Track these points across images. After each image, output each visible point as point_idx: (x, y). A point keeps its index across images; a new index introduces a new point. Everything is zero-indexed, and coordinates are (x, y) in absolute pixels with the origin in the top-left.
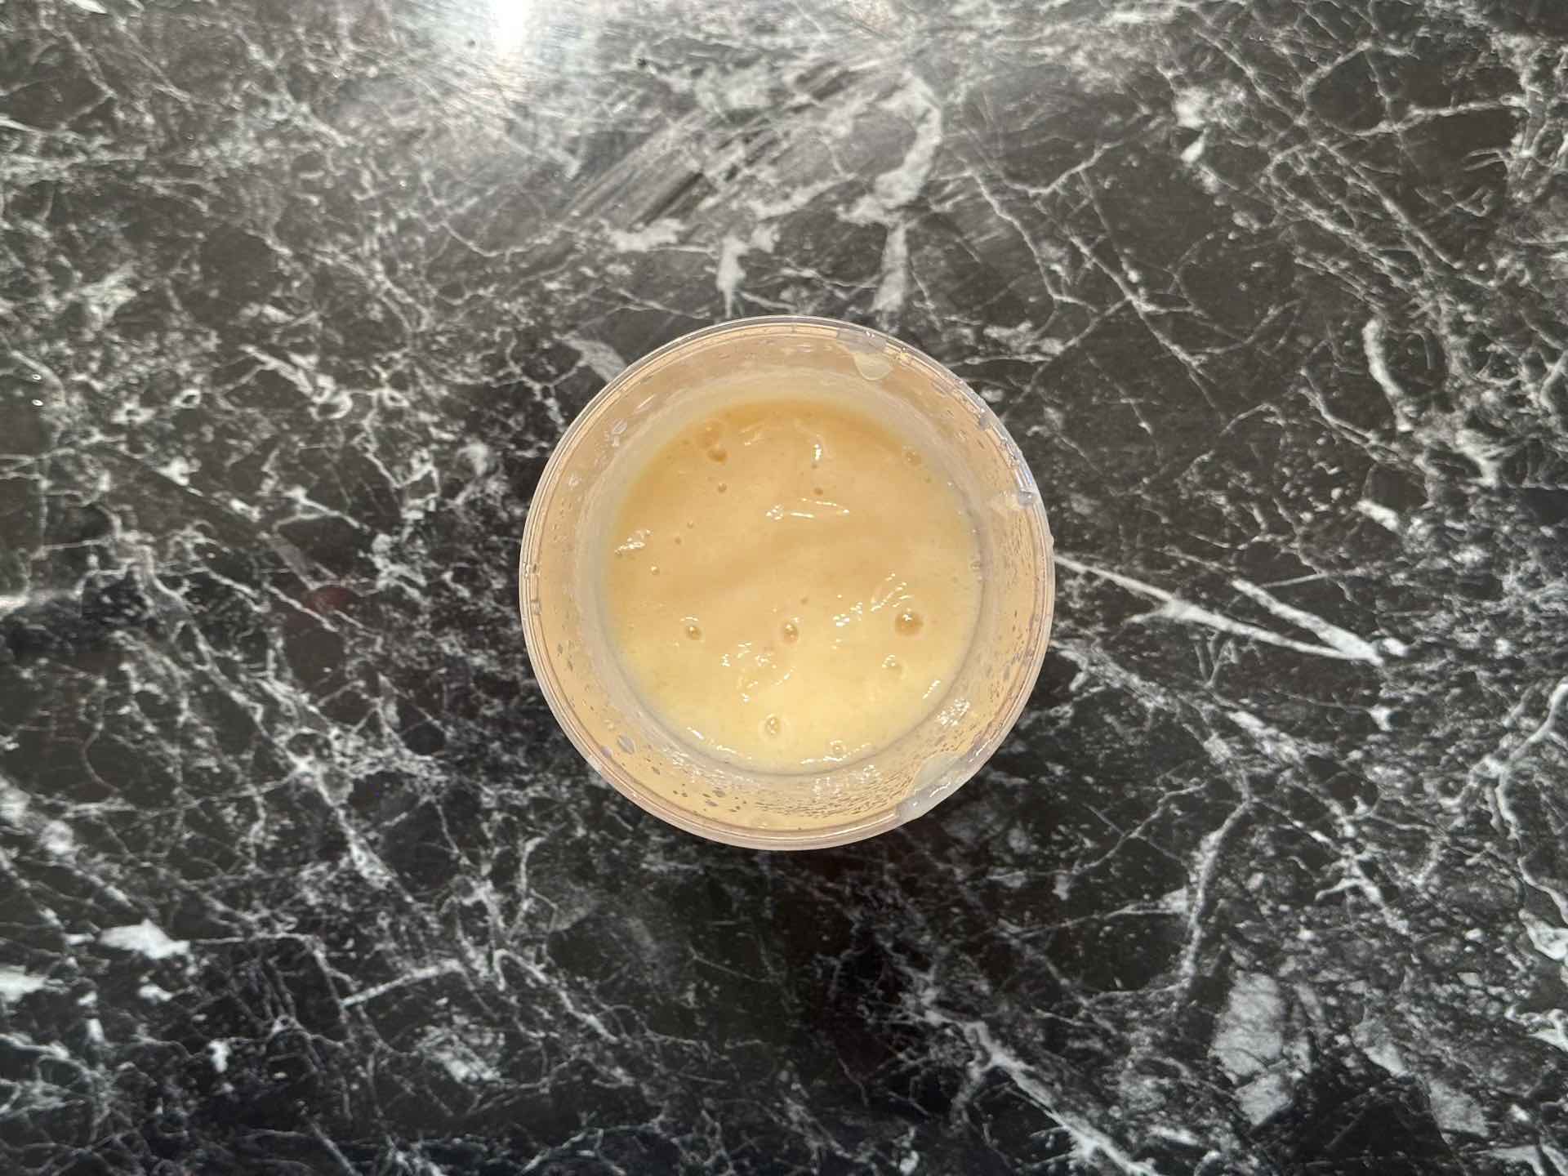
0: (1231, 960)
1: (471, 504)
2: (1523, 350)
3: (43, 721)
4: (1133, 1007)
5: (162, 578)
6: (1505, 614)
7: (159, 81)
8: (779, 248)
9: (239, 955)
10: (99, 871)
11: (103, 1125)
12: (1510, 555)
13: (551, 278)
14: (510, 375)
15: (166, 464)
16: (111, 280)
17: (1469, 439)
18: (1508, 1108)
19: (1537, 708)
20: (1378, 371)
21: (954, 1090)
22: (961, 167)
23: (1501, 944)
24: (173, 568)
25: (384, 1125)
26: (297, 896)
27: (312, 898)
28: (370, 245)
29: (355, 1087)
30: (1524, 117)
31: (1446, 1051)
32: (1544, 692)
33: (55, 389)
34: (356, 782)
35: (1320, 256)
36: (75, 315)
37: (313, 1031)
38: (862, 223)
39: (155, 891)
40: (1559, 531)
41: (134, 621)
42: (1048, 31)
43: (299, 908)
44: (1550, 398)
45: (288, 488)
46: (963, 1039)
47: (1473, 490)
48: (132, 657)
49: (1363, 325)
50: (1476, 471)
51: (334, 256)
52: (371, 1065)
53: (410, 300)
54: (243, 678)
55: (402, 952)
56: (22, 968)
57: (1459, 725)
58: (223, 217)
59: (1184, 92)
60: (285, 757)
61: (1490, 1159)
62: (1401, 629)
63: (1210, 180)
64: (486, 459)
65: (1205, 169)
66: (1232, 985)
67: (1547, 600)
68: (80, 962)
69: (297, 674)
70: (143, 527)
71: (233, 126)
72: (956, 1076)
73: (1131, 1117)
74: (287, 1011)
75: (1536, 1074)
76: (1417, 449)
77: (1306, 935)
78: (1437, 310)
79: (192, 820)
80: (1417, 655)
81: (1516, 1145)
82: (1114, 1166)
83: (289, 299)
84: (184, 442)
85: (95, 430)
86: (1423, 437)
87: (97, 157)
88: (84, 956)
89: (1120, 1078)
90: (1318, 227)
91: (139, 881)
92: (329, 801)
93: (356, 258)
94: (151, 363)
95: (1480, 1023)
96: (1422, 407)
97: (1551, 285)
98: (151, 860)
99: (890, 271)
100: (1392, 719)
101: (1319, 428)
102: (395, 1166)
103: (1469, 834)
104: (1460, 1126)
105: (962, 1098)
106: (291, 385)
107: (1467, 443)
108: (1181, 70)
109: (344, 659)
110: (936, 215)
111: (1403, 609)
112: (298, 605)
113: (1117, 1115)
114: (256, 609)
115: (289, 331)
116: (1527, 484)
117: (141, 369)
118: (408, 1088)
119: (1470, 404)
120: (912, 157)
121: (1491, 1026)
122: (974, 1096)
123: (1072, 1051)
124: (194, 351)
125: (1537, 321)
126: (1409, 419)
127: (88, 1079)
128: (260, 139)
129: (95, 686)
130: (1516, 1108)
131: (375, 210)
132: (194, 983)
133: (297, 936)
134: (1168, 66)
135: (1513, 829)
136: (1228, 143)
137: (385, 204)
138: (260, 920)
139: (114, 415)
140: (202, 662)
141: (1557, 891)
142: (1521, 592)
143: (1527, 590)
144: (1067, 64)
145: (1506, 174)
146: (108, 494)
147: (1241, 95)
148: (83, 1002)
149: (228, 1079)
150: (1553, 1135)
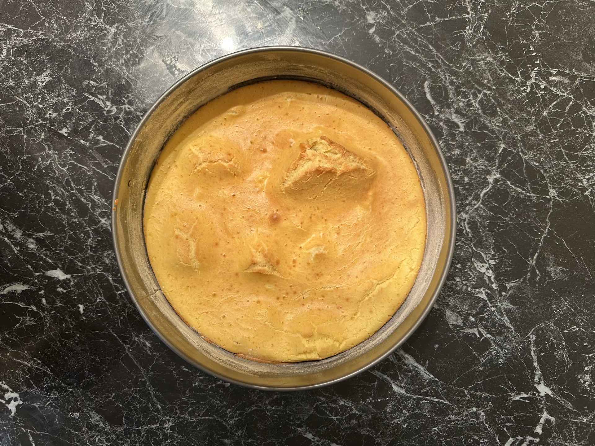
2: (470, 90)
3: (26, 208)
5: (60, 164)
6: (467, 169)
7: (59, 14)
9: (86, 278)
10: (44, 253)
11: (47, 330)
12: (468, 152)
15: (61, 130)
16: (44, 74)
17: (456, 117)
18: (469, 318)
19: (477, 198)
20: (429, 96)
24: (63, 161)
25: (131, 329)
26: (103, 261)
27: (107, 261)
28: (122, 61)
29: (122, 318)
31: (451, 301)
32: (479, 193)
33: (28, 107)
36: (34, 85)
40: (482, 144)
41: (52, 177)
43: (103, 264)
44: (479, 105)
47: (458, 132)
48: (52, 188)
49: (424, 82)
50: (458, 127)
51: (111, 65)
52: (126, 311)
53: (133, 78)
54: (85, 194)
56: (22, 283)
60: (98, 218)
63: (377, 39)
65: (376, 35)
68: (38, 281)
70: (54, 149)
71: (81, 27)
74: (101, 296)
76: (440, 120)
78: (446, 79)
79: (71, 238)
83: (98, 79)
85: (40, 120)
86: (442, 116)
87: (40, 37)
88: (40, 279)
90: (410, 53)
91: (55, 256)
93: (117, 65)
94: (56, 99)
96: (442, 107)
97: (479, 71)
98: (59, 250)
102: (135, 341)
104: (454, 323)
107: (455, 118)
108: (368, 6)
112: (101, 172)
115: (97, 88)
116: (473, 130)
117: (53, 101)
119: (455, 107)
121: (464, 293)
125: (474, 82)
126: (438, 111)
127: (42, 316)
128: (88, 31)
129: (41, 197)
130: (471, 317)
131: (123, 51)
132: (73, 287)
133: (103, 273)
134: (364, 5)
135: (470, 234)
136: (382, 28)
137: (126, 49)
138: (92, 268)
139: (45, 115)
140: (72, 190)
141: (483, 252)
142: (472, 163)
143: (473, 162)
144: (333, 4)
145: (465, 38)
146: (44, 139)
147: (386, 14)
148: (40, 293)
149: (84, 316)
150: (482, 325)
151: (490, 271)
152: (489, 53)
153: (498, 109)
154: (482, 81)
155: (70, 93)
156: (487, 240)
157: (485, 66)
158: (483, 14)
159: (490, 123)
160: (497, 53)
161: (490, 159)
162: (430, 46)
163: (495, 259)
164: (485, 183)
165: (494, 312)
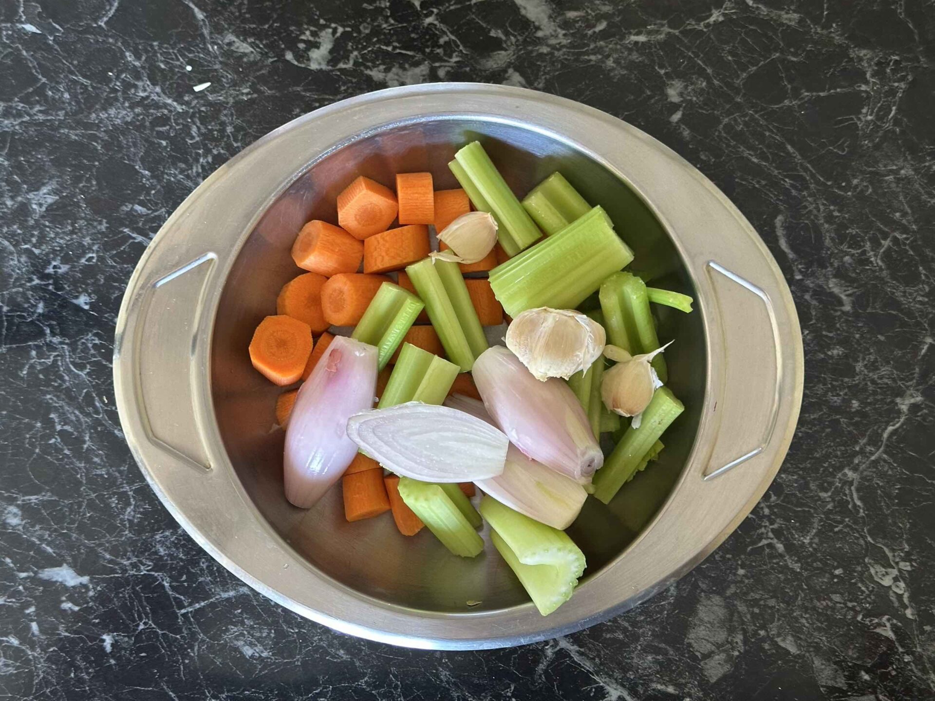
2: (866, 233)
3: (4, 448)
5: (72, 363)
6: (857, 385)
7: (72, 73)
9: (119, 584)
10: (37, 535)
11: (40, 683)
12: (860, 351)
15: (77, 297)
16: (45, 190)
17: (836, 284)
18: (858, 673)
19: (875, 441)
20: (783, 244)
21: (537, 662)
24: (80, 358)
25: (204, 683)
26: (153, 550)
27: (162, 551)
28: (196, 169)
29: (187, 661)
31: (823, 640)
32: (880, 431)
33: (11, 253)
36: (23, 210)
37: (162, 630)
39: (70, 547)
40: (887, 337)
41: (58, 389)
42: (592, 46)
43: (153, 557)
44: (883, 261)
47: (839, 313)
48: (56, 410)
49: (775, 217)
50: (840, 303)
51: (175, 176)
55: (214, 582)
57: (830, 450)
65: (683, 126)
66: (698, 601)
67: (881, 378)
68: (25, 588)
70: (63, 334)
71: (116, 99)
74: (147, 617)
76: (806, 290)
77: (741, 572)
78: (819, 211)
79: (91, 505)
83: (149, 201)
84: (87, 285)
85: (35, 277)
86: (809, 283)
87: (36, 117)
88: (28, 585)
90: (749, 160)
91: (60, 541)
93: (188, 177)
94: (68, 238)
96: (809, 265)
98: (67, 528)
103: (836, 513)
104: (830, 683)
105: (541, 667)
107: (834, 286)
108: (669, 69)
113: (632, 677)
115: (149, 220)
116: (869, 310)
117: (61, 241)
118: (218, 662)
119: (836, 265)
121: (849, 625)
125: (875, 216)
126: (801, 272)
127: (31, 657)
128: (132, 107)
129: (35, 427)
130: (863, 673)
131: (199, 149)
132: (92, 600)
133: (153, 573)
134: (662, 67)
135: (861, 511)
136: (697, 111)
137: (205, 146)
138: (131, 564)
139: (46, 268)
140: (98, 413)
141: (887, 547)
142: (866, 373)
143: (869, 372)
144: (603, 65)
145: (858, 130)
146: (42, 315)
147: (704, 84)
148: (27, 612)
149: (113, 657)
150: (886, 689)
151: (902, 584)
152: (906, 160)
153: (921, 268)
154: (891, 216)
155: (95, 227)
156: (895, 523)
157: (897, 186)
158: (896, 84)
159: (904, 296)
160: (922, 160)
161: (903, 366)
162: (789, 147)
163: (910, 561)
164: (893, 413)
165: (908, 663)
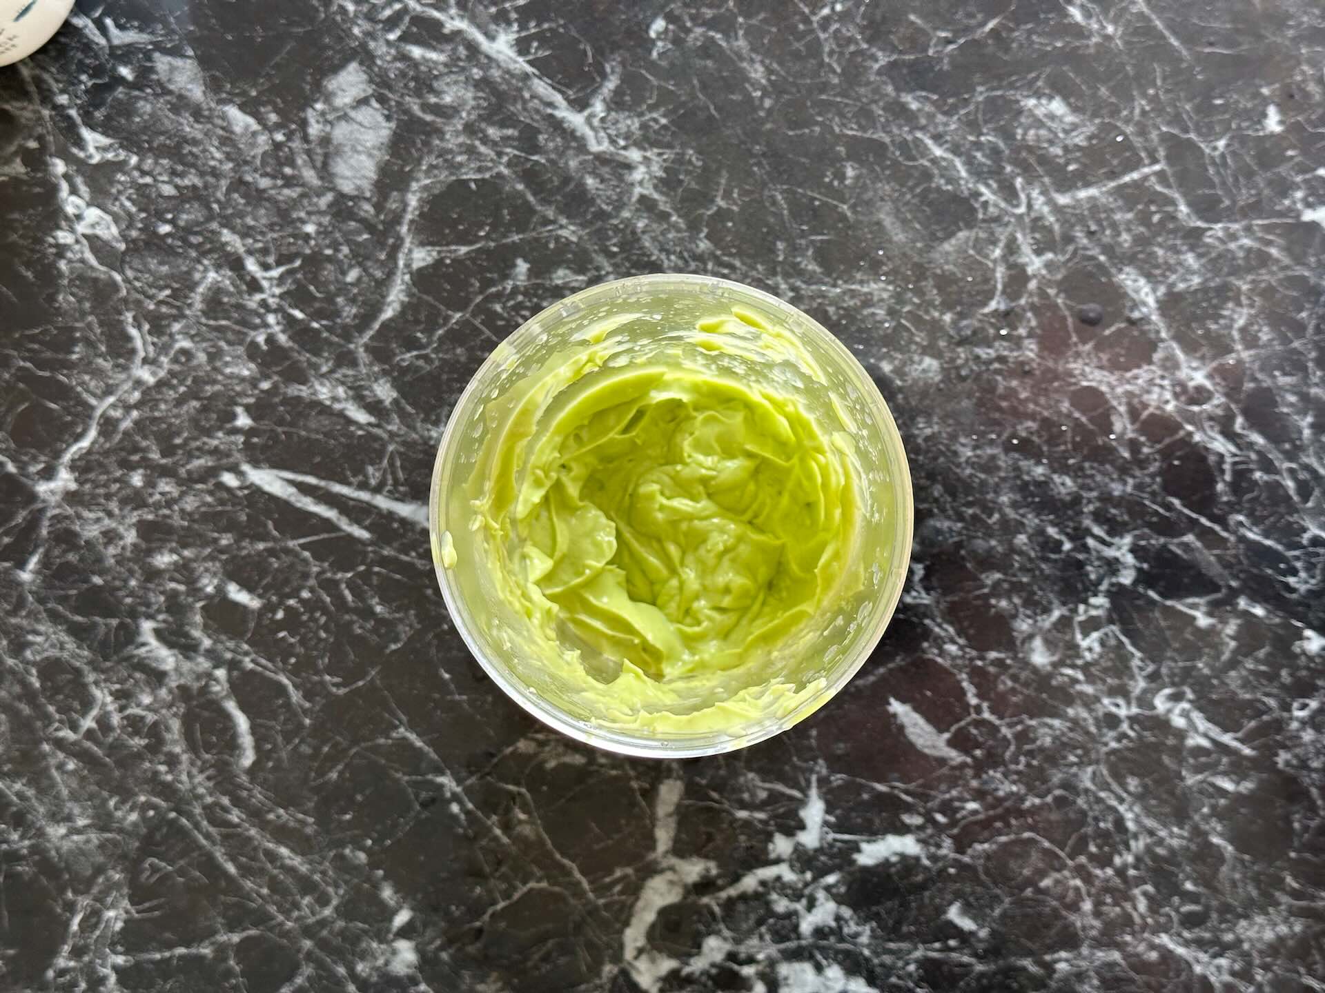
0: (374, 206)
1: (1047, 610)
4: (461, 165)
8: (769, 837)
13: (975, 812)
14: (1010, 726)
22: (607, 906)
23: (142, 220)
30: (112, 945)
34: (1150, 362)
35: (292, 824)
38: (695, 859)
45: (1213, 626)
46: (609, 136)
58: (1272, 870)
59: (410, 971)
61: (152, 33)
62: (225, 495)
64: (1032, 650)
69: (1203, 459)
72: (616, 103)
73: (463, 69)
75: (112, 107)
80: (213, 472)
81: (130, 45)
82: (479, 27)
89: (472, 103)
92: (1175, 345)
95: (159, 152)
99: (670, 815)
100: (234, 416)
101: (294, 672)
106: (1209, 720)
109: (1159, 473)
110: (628, 865)
111: (221, 513)
114: (1241, 518)
120: (650, 917)
122: (600, 86)
123: (514, 127)
124: (1298, 750)
